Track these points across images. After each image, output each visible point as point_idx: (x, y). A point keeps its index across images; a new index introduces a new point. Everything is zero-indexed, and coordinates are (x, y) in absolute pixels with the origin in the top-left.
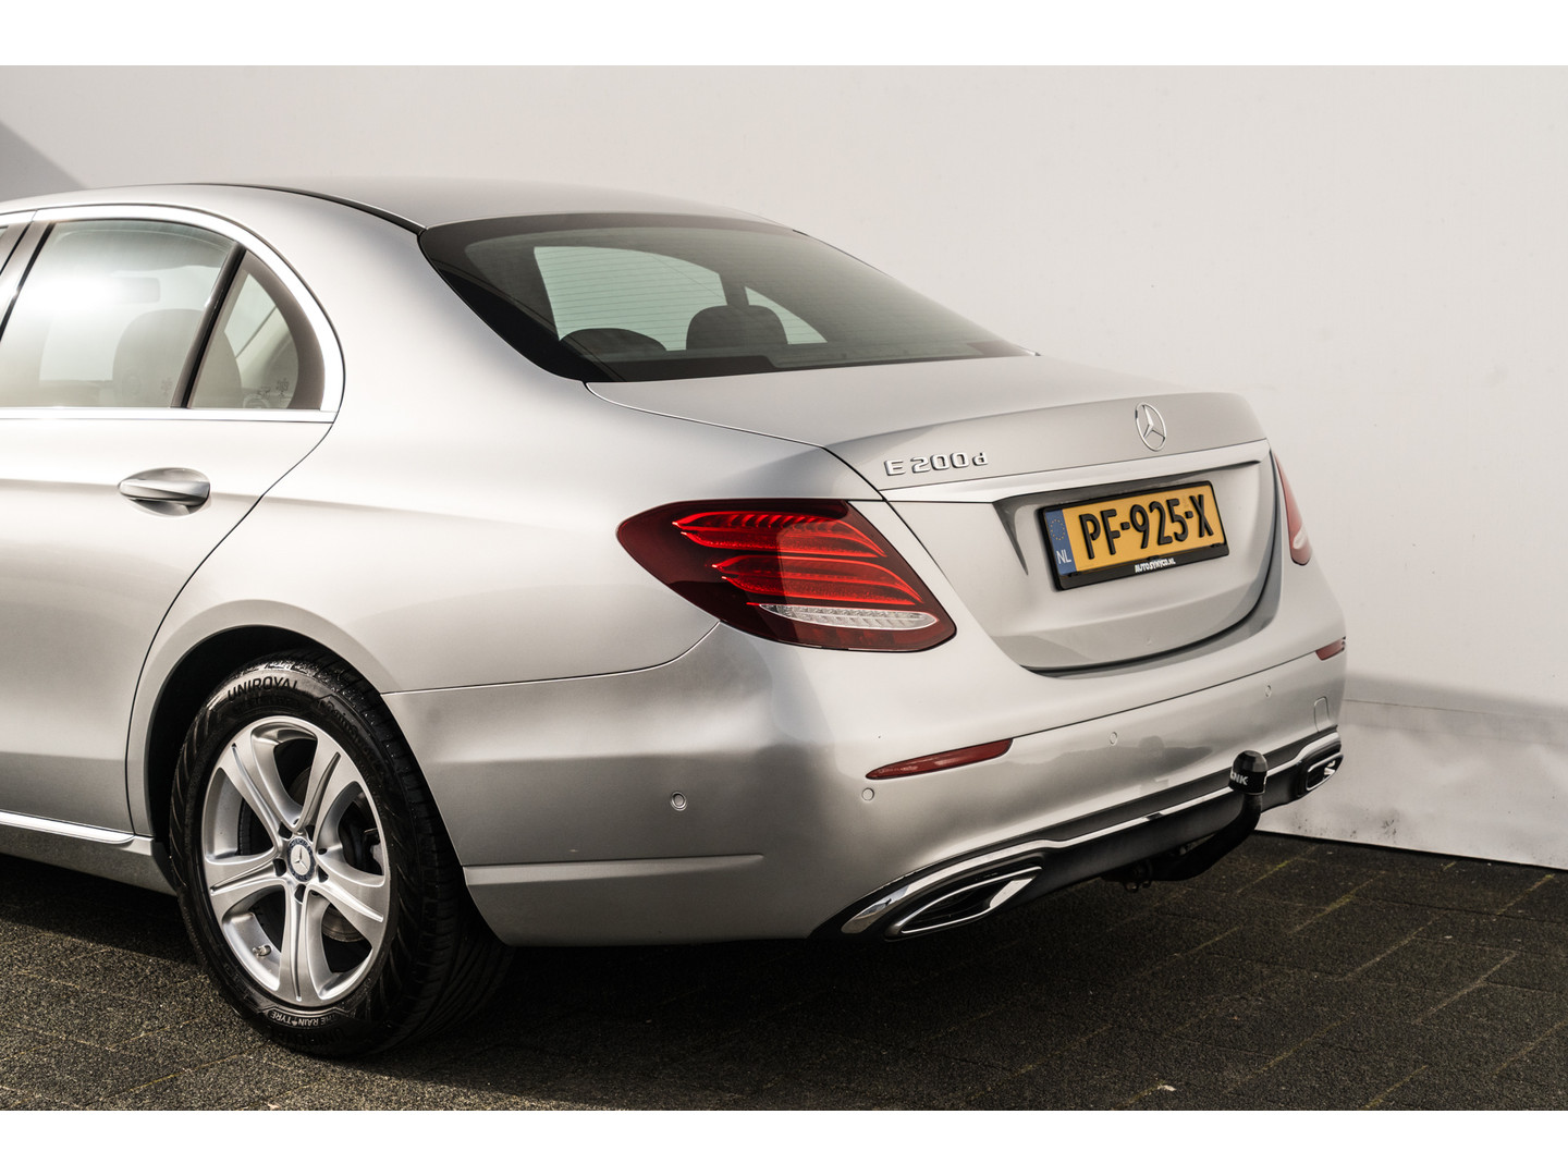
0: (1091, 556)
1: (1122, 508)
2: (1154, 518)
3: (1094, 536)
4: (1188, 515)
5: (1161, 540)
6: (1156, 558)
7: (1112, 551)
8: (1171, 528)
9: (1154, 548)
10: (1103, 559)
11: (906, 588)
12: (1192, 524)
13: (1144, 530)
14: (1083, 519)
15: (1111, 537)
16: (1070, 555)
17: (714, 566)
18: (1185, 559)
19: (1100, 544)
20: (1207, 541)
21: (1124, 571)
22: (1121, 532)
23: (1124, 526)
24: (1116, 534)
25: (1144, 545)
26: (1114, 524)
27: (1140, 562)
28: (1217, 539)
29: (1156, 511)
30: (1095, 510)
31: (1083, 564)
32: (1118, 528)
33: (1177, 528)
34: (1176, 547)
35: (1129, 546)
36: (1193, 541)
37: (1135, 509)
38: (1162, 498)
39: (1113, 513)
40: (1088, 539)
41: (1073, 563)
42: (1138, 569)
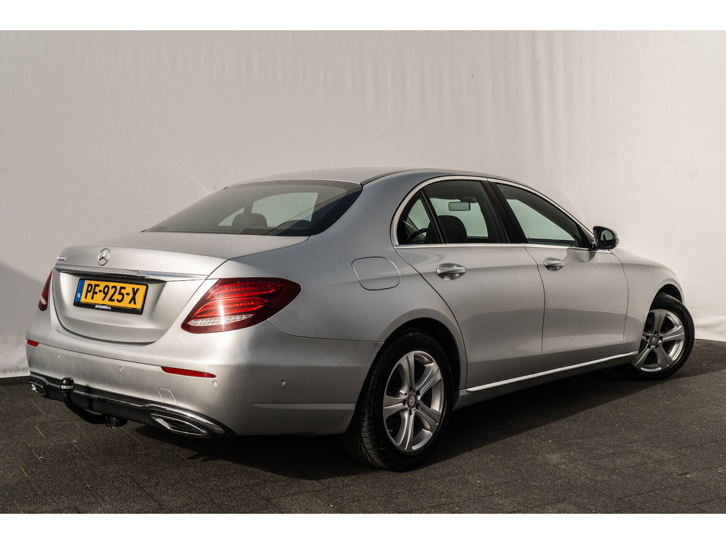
0: (86, 298)
1: (102, 284)
2: (111, 291)
3: (90, 292)
4: (128, 294)
5: (111, 300)
6: (105, 305)
7: (92, 298)
8: (117, 296)
9: (106, 302)
10: (89, 300)
12: (127, 298)
13: (106, 294)
14: (89, 285)
15: (95, 293)
16: (81, 296)
18: (115, 309)
19: (90, 295)
20: (132, 306)
21: (91, 306)
22: (98, 293)
23: (100, 291)
24: (96, 293)
25: (103, 299)
26: (97, 289)
27: (98, 304)
28: (138, 306)
29: (114, 289)
30: (93, 283)
31: (83, 300)
32: (98, 291)
33: (120, 297)
34: (116, 304)
35: (98, 299)
36: (125, 304)
37: (106, 286)
38: (118, 285)
39: (98, 285)
40: (88, 291)
41: (80, 298)
42: (96, 307)
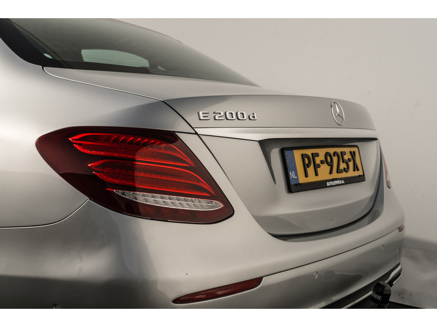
0: (306, 176)
1: (322, 152)
2: (335, 159)
3: (308, 166)
4: (349, 160)
5: (338, 171)
6: (336, 179)
7: (316, 174)
8: (343, 166)
9: (335, 174)
10: (312, 178)
11: (206, 186)
12: (351, 164)
13: (331, 165)
14: (303, 156)
15: (316, 167)
16: (296, 174)
17: (89, 165)
18: (349, 181)
19: (311, 170)
21: (321, 185)
22: (321, 165)
23: (322, 162)
24: (319, 166)
25: (331, 173)
26: (318, 160)
27: (329, 181)
30: (309, 152)
31: (302, 179)
32: (319, 163)
33: (345, 166)
34: (344, 175)
35: (324, 173)
36: (351, 173)
37: (327, 154)
38: (338, 150)
39: (317, 155)
40: (306, 167)
41: (298, 178)
42: (328, 184)
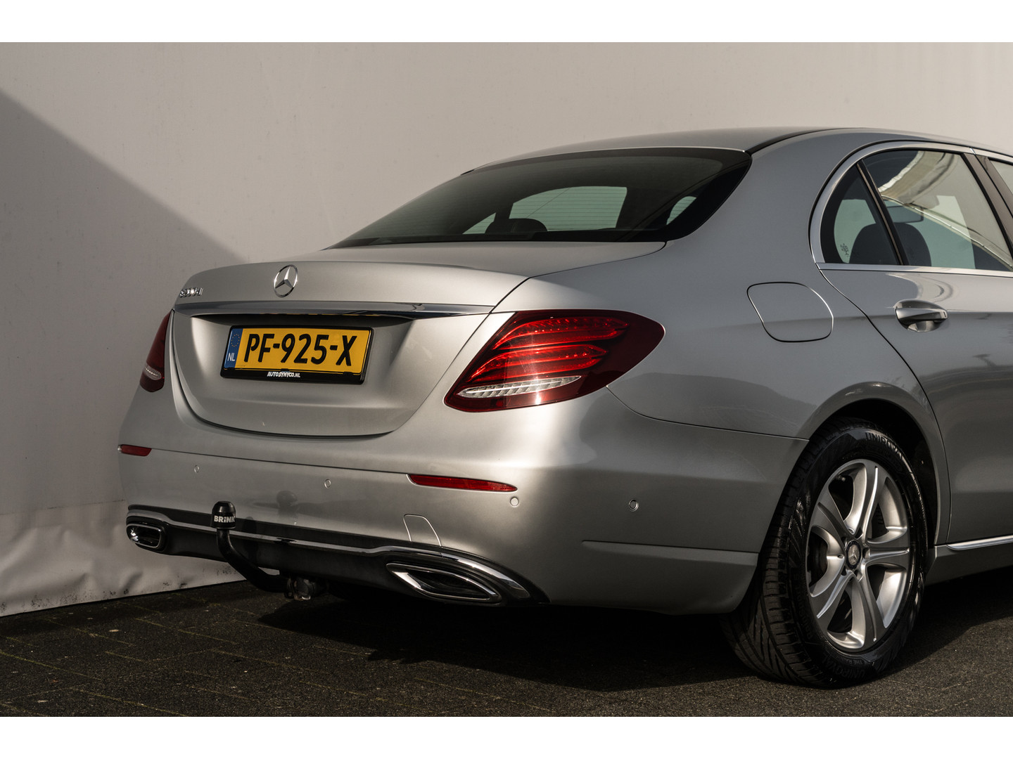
0: (246, 360)
1: (280, 334)
2: (299, 345)
3: (254, 348)
4: (334, 348)
5: (299, 360)
6: (287, 370)
7: (260, 360)
8: (311, 353)
9: (290, 364)
10: (253, 363)
12: (333, 356)
13: (289, 351)
14: (252, 336)
15: (265, 350)
16: (235, 357)
18: (307, 377)
19: (254, 355)
20: (343, 368)
21: (257, 375)
22: (272, 349)
23: (276, 346)
24: (268, 350)
25: (284, 360)
26: (270, 343)
27: (272, 370)
28: (356, 368)
29: (305, 341)
30: (261, 332)
31: (240, 364)
32: (271, 346)
33: (318, 355)
34: (309, 367)
35: (273, 360)
36: (329, 365)
37: (288, 336)
38: (314, 333)
39: (272, 336)
40: (250, 348)
41: (235, 362)
42: (270, 374)
